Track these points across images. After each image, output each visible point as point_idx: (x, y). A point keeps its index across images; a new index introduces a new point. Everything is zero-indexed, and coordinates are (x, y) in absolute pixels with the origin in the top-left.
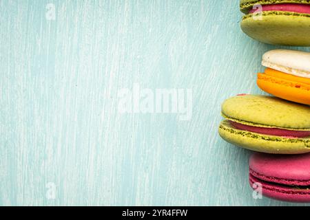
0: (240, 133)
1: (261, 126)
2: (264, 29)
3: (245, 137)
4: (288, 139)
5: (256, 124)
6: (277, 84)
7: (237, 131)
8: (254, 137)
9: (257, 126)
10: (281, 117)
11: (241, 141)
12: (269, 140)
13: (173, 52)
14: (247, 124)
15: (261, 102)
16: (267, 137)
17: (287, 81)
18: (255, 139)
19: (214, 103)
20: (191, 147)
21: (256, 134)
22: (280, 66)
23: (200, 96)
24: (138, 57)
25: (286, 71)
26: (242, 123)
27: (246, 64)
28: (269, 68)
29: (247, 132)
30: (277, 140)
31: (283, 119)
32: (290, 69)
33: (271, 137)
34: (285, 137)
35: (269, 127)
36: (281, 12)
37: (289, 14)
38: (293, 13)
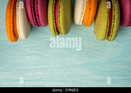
0: (112, 32)
2: (66, 25)
3: (114, 30)
4: (113, 11)
6: (89, 18)
7: (111, 34)
8: (113, 26)
9: (108, 25)
10: (104, 15)
11: (116, 32)
12: (114, 19)
13: (77, 63)
14: (108, 29)
15: (97, 24)
16: (113, 21)
17: (88, 14)
18: (114, 26)
19: (99, 44)
20: (118, 52)
21: (112, 25)
22: (81, 17)
23: (96, 50)
24: (81, 77)
25: (84, 14)
26: (107, 32)
29: (112, 29)
30: (114, 16)
32: (83, 13)
33: (113, 19)
34: (113, 13)
35: (109, 20)
36: (58, 19)
37: (59, 16)
38: (58, 14)
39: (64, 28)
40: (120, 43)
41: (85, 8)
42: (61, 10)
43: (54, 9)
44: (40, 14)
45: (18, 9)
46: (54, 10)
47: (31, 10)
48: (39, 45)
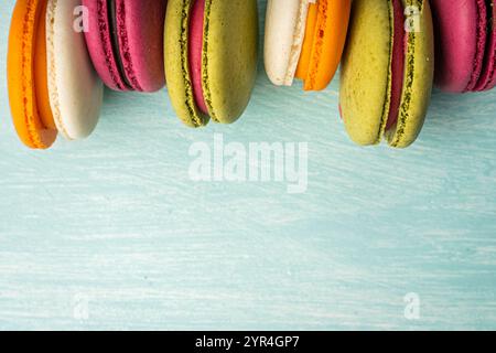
0: (403, 120)
1: (390, 90)
2: (232, 93)
3: (409, 112)
4: (408, 45)
5: (386, 97)
6: (320, 65)
7: (399, 125)
8: (408, 98)
9: (389, 96)
10: (373, 59)
11: (417, 118)
12: (411, 75)
14: (387, 111)
15: (350, 87)
16: (406, 79)
17: (313, 51)
18: (412, 98)
21: (403, 97)
22: (290, 63)
25: (298, 53)
26: (385, 120)
27: (291, 101)
28: (296, 75)
29: (401, 110)
30: (412, 62)
31: (376, 57)
32: (294, 48)
33: (406, 72)
34: (406, 50)
35: (390, 77)
36: (202, 70)
37: (206, 59)
38: (203, 52)
39: (224, 102)
40: (436, 147)
41: (303, 31)
42: (212, 37)
43: (185, 33)
44: (132, 51)
45: (53, 32)
46: (185, 38)
47: (102, 35)
48: (135, 154)
